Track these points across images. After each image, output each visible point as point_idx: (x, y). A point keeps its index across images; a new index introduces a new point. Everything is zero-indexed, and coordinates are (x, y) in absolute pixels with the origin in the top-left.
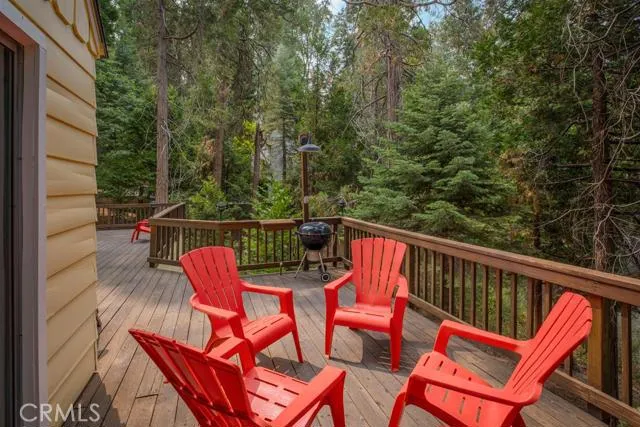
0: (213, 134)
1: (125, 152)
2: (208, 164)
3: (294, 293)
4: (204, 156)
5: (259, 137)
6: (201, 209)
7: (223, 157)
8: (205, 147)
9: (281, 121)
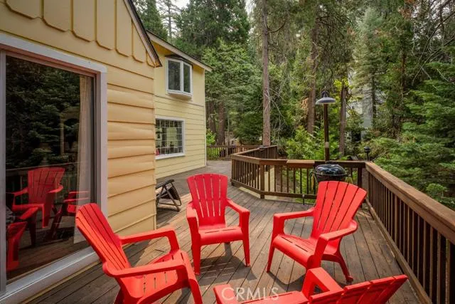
0: (307, 94)
1: (251, 113)
2: (305, 117)
3: (251, 214)
4: (302, 111)
5: (345, 93)
6: (294, 150)
7: (315, 111)
8: (303, 105)
9: (370, 75)
